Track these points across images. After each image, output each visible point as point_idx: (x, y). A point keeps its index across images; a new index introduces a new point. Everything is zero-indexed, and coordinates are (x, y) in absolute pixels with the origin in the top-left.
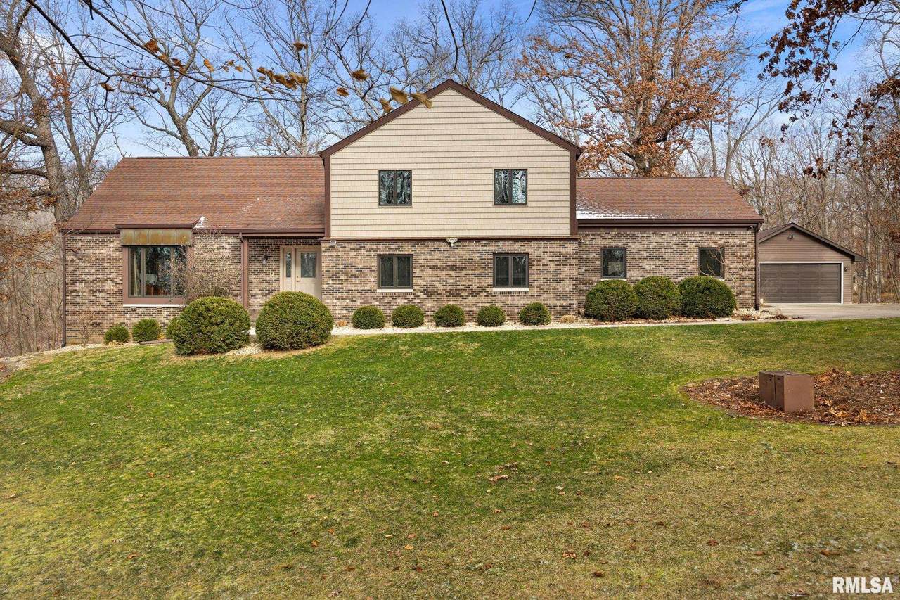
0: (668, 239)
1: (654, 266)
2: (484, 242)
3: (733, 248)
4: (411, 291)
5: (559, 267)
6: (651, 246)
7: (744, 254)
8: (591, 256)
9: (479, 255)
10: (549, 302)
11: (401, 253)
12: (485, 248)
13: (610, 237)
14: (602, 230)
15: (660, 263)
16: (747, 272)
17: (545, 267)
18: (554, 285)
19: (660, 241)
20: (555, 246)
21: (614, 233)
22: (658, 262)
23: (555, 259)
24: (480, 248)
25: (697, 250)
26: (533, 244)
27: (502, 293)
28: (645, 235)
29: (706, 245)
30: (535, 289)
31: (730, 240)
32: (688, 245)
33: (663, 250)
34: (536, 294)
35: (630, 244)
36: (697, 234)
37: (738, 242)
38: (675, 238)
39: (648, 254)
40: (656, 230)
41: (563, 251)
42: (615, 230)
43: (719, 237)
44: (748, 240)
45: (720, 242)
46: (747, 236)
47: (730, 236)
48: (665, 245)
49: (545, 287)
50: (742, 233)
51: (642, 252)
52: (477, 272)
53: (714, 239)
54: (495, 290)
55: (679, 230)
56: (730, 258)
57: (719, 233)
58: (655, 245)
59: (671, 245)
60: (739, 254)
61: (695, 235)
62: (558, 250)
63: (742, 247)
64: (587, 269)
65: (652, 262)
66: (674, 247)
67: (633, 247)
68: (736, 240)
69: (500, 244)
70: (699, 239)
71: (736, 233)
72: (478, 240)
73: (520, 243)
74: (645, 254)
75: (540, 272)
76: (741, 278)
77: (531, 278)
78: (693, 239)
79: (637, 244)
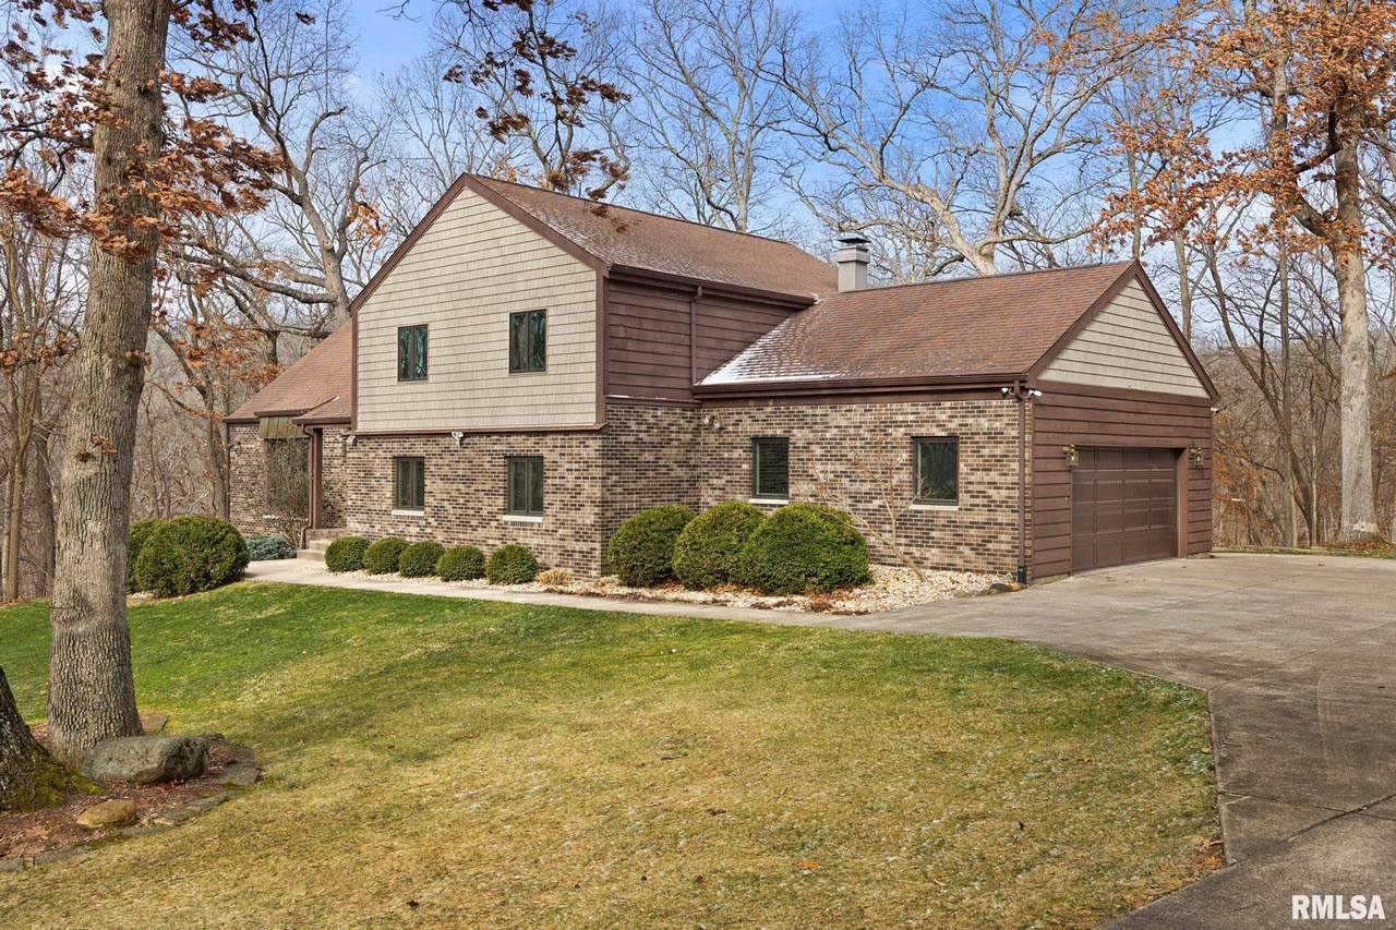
0: (857, 419)
1: (832, 476)
2: (495, 437)
3: (977, 438)
4: (421, 513)
5: (579, 482)
6: (828, 435)
7: (998, 452)
8: (736, 455)
9: (489, 458)
10: (566, 543)
11: (414, 454)
12: (496, 447)
13: (763, 417)
14: (751, 403)
15: (843, 468)
16: (1004, 493)
17: (562, 482)
18: (572, 513)
19: (844, 423)
20: (574, 443)
21: (770, 409)
22: (840, 468)
23: (575, 466)
24: (490, 447)
25: (906, 442)
26: (549, 439)
27: (513, 523)
28: (819, 411)
29: (923, 431)
30: (551, 519)
31: (970, 421)
32: (890, 430)
33: (847, 443)
34: (551, 527)
35: (795, 431)
36: (907, 407)
37: (985, 423)
38: (868, 417)
39: (822, 452)
40: (836, 400)
41: (584, 452)
42: (771, 403)
43: (949, 412)
44: (1005, 420)
45: (949, 425)
46: (1004, 411)
47: (969, 411)
48: (852, 431)
49: (561, 516)
50: (994, 403)
51: (813, 447)
52: (487, 487)
53: (941, 418)
54: (507, 518)
55: (873, 399)
56: (970, 460)
57: (948, 404)
58: (835, 431)
59: (861, 431)
60: (986, 452)
61: (905, 411)
62: (576, 450)
63: (994, 436)
64: (729, 478)
65: (829, 468)
66: (867, 435)
67: (799, 436)
68: (982, 420)
69: (512, 439)
70: (911, 417)
71: (981, 403)
72: (489, 434)
73: (533, 439)
74: (818, 451)
75: (558, 489)
76: (992, 505)
77: (547, 499)
78: (900, 418)
79: (806, 431)
